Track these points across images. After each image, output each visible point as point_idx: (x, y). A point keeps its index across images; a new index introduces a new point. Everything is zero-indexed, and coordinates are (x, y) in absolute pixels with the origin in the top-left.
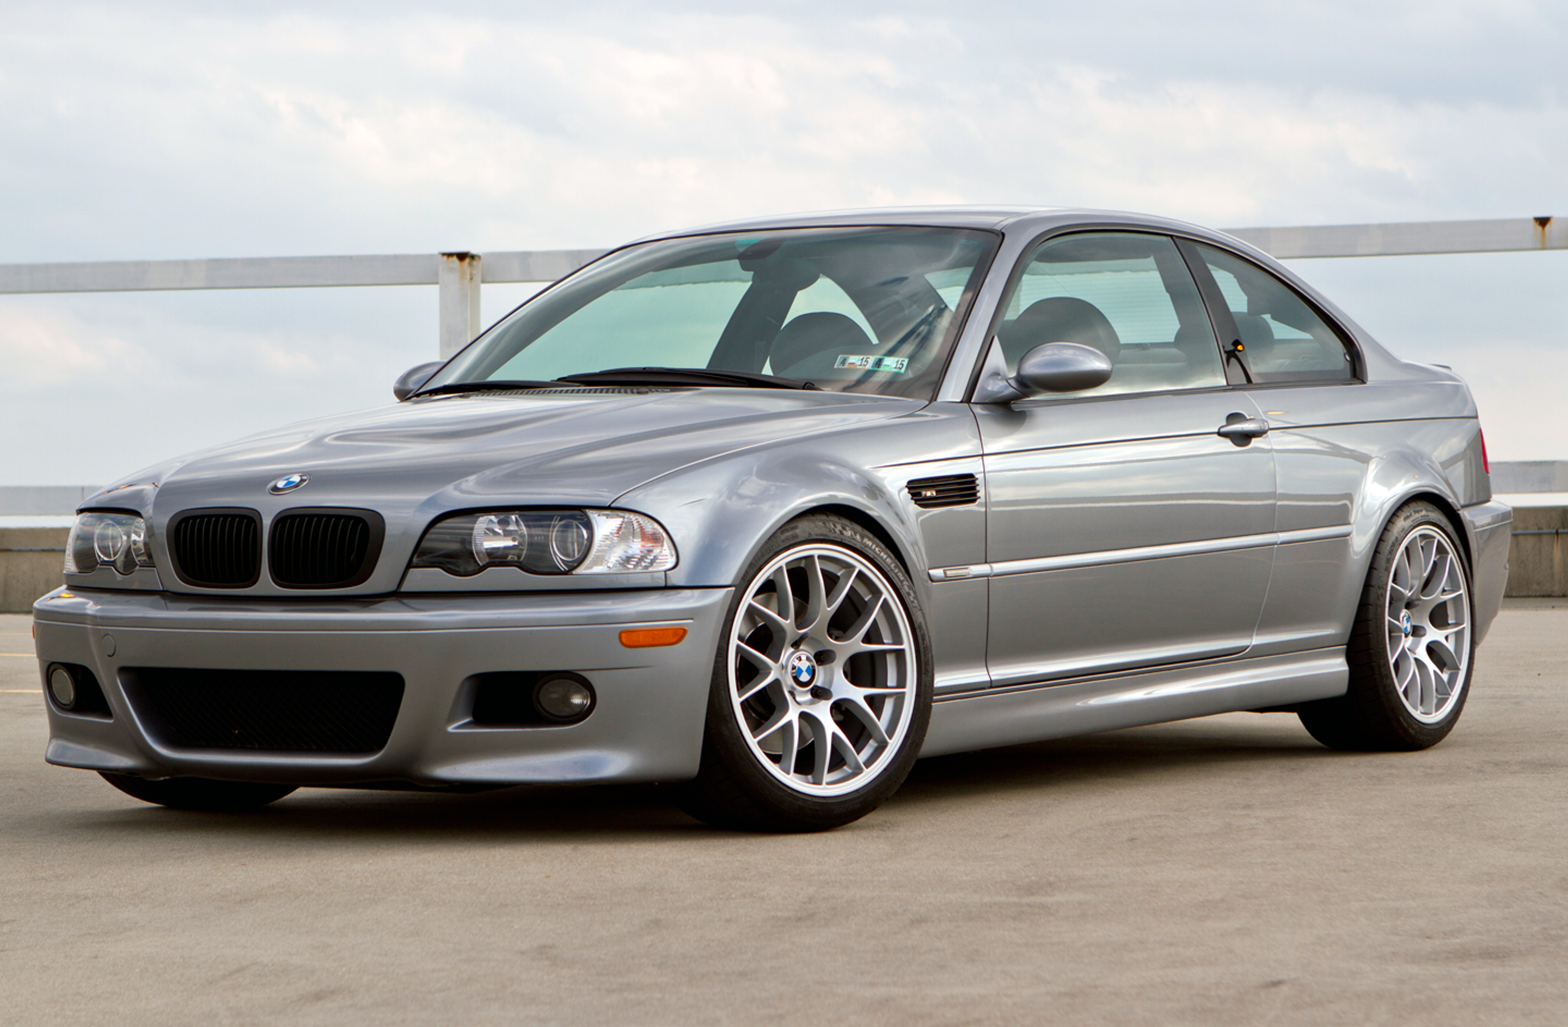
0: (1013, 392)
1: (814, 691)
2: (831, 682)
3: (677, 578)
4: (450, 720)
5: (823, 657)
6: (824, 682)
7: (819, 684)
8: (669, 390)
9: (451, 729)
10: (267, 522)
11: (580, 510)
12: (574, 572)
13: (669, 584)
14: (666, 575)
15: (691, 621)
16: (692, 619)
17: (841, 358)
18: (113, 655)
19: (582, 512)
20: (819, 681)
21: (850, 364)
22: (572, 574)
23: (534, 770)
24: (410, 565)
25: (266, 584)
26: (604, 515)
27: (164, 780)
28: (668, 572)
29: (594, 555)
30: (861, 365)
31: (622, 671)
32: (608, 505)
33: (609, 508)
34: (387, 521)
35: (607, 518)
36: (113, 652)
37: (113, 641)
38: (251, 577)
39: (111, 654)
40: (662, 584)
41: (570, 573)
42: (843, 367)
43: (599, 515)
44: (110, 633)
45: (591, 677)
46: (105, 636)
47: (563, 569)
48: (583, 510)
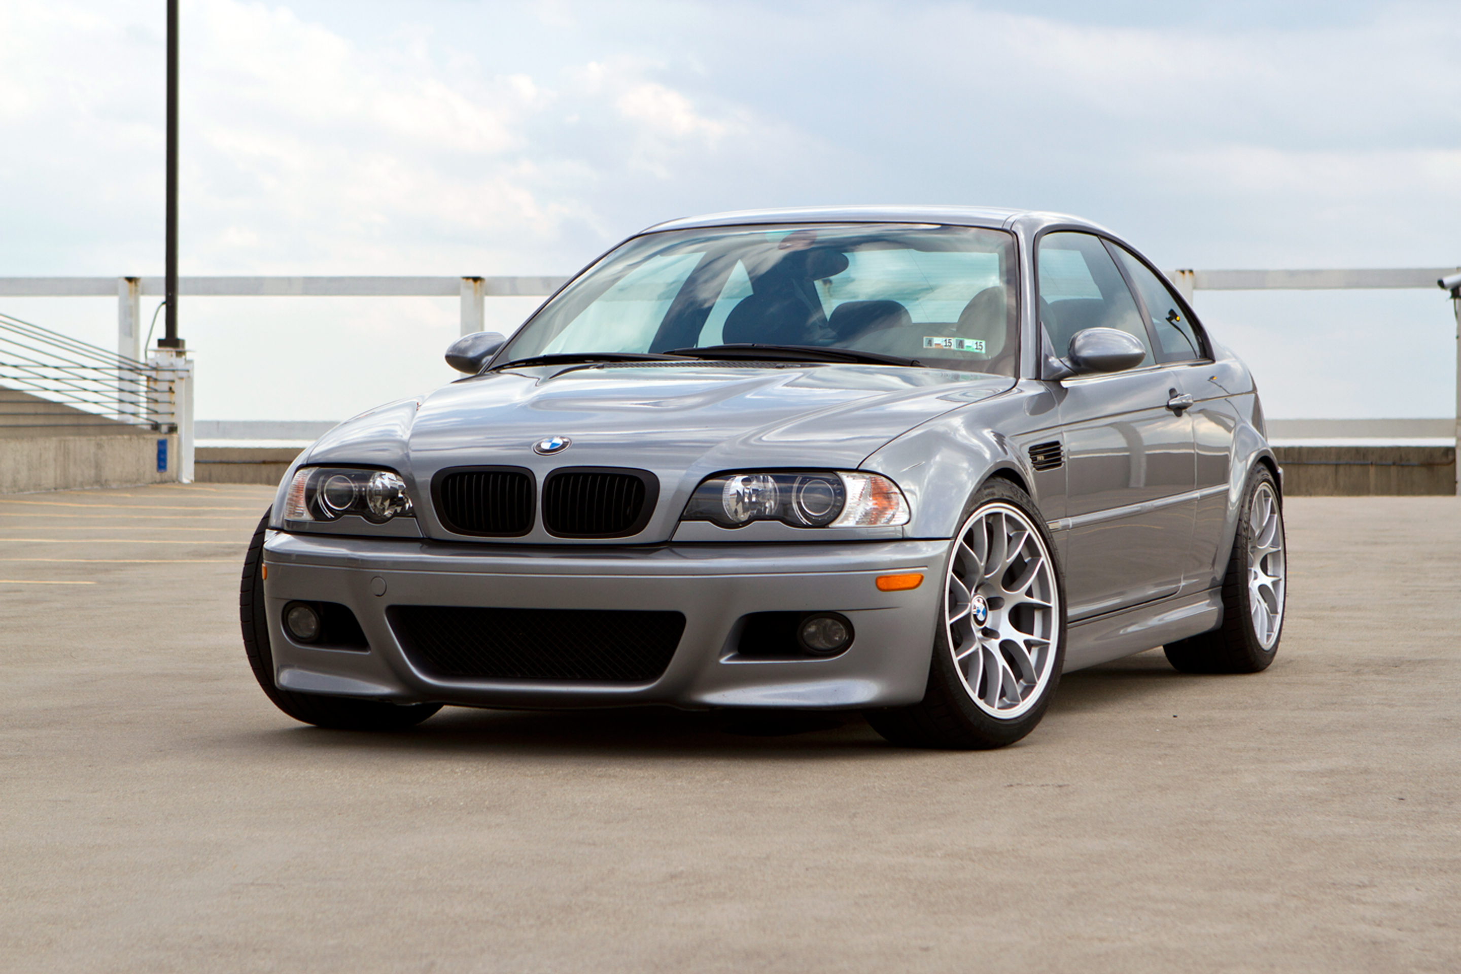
0: (1068, 371)
1: (984, 631)
2: (998, 625)
3: (910, 532)
4: (721, 655)
5: (993, 604)
6: (993, 624)
7: (988, 626)
8: (799, 366)
9: (723, 661)
10: (540, 479)
11: (832, 472)
12: (830, 526)
13: (905, 536)
14: (903, 528)
15: (925, 568)
16: (926, 566)
17: (927, 339)
18: (382, 595)
19: (835, 474)
20: (988, 624)
21: (936, 344)
22: (828, 527)
23: (799, 697)
24: (680, 520)
25: (539, 533)
26: (852, 476)
27: (416, 705)
28: (905, 526)
29: (847, 511)
30: (946, 346)
31: (870, 611)
32: (856, 467)
33: (857, 470)
34: (660, 479)
35: (854, 479)
36: (382, 593)
37: (384, 583)
38: (526, 526)
39: (380, 594)
40: (900, 536)
41: (826, 526)
42: (931, 347)
43: (848, 477)
44: (381, 575)
45: (853, 617)
46: (374, 578)
47: (805, 523)
48: (834, 472)
